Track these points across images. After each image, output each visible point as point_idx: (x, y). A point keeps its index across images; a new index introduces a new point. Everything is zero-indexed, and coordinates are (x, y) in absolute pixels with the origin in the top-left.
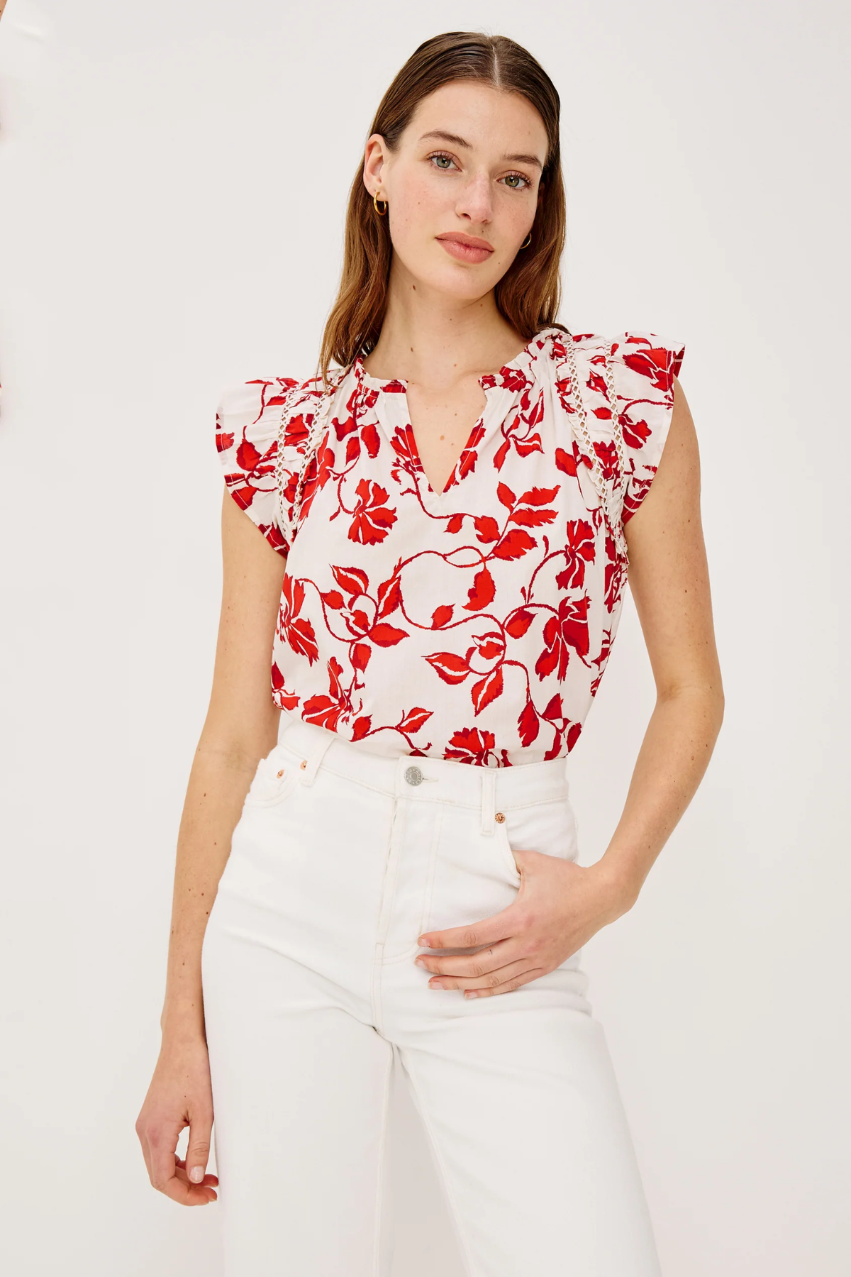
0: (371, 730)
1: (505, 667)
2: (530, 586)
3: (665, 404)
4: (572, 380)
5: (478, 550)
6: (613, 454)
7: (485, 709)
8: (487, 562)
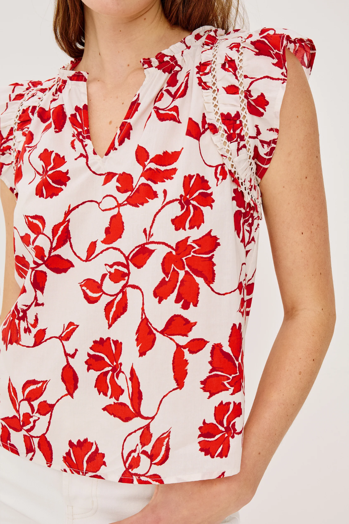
0: (45, 339)
1: (129, 290)
2: (151, 227)
3: (281, 79)
4: (212, 62)
5: (115, 198)
6: (238, 122)
7: (116, 323)
8: (121, 208)
